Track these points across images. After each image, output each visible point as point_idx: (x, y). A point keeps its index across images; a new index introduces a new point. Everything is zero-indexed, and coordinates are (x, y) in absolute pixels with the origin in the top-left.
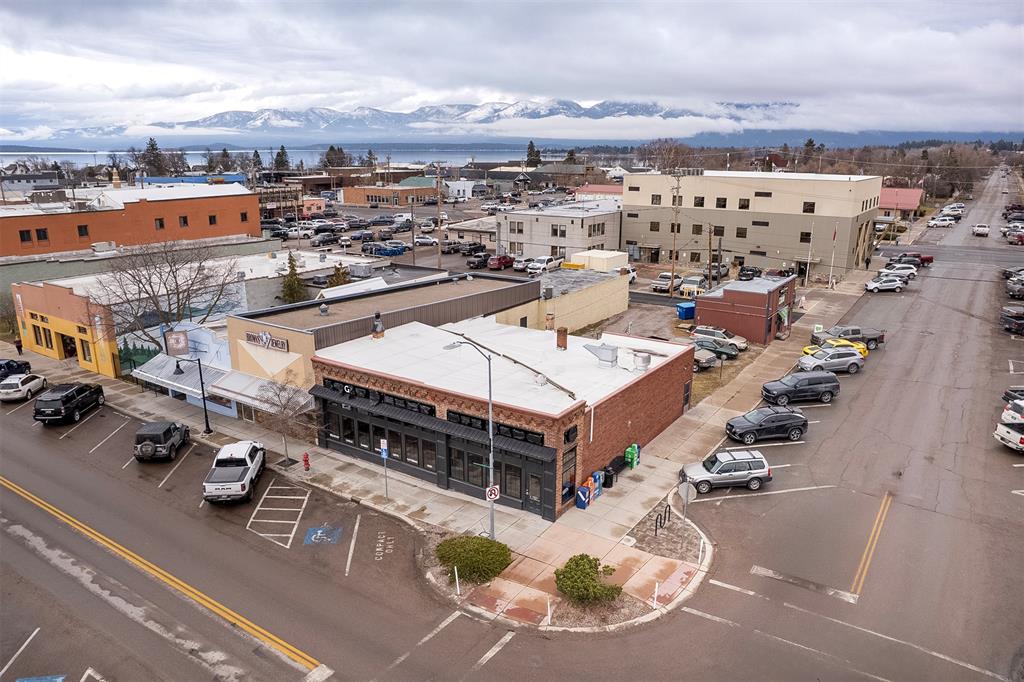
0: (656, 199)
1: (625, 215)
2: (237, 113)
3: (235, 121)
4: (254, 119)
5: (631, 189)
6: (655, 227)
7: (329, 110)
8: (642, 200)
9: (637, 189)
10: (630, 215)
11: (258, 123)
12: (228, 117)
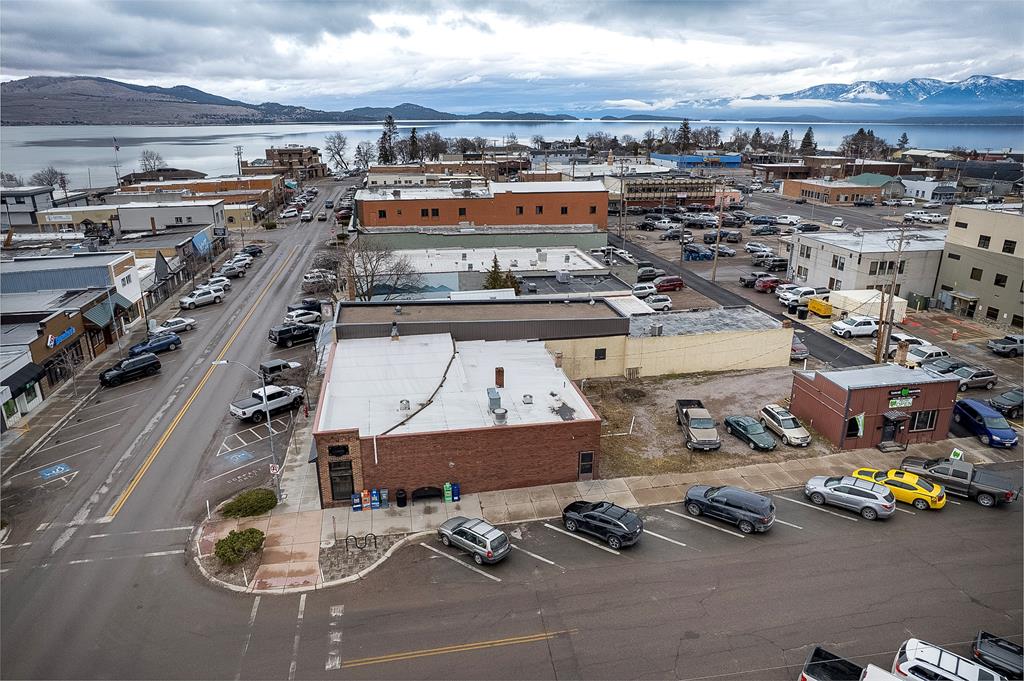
0: (985, 241)
1: (946, 255)
2: (832, 86)
3: (828, 94)
4: (848, 92)
5: (958, 224)
6: (976, 274)
7: (934, 81)
8: (968, 240)
9: (964, 226)
10: (951, 256)
11: (851, 96)
12: (822, 90)
